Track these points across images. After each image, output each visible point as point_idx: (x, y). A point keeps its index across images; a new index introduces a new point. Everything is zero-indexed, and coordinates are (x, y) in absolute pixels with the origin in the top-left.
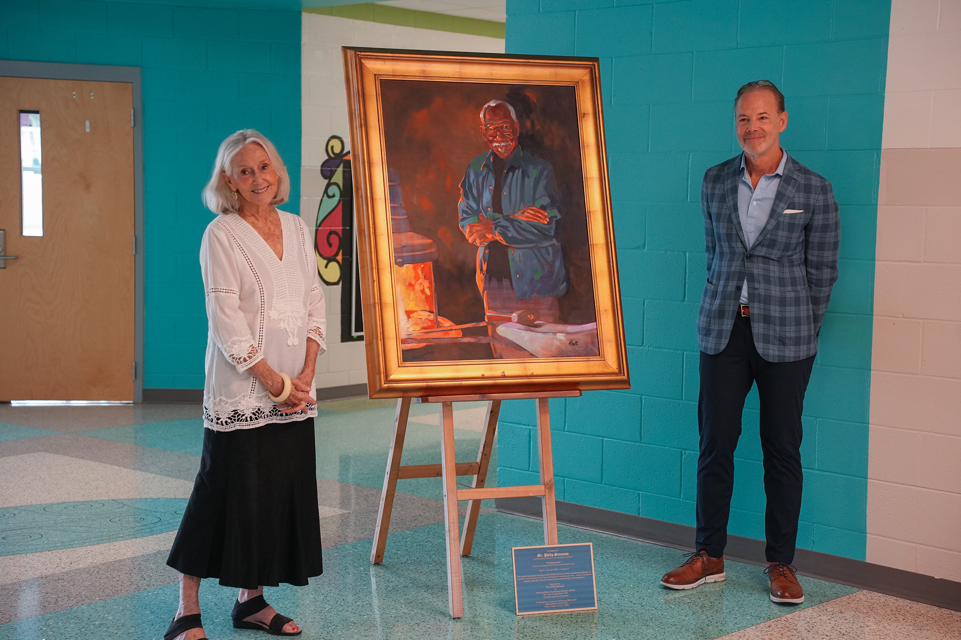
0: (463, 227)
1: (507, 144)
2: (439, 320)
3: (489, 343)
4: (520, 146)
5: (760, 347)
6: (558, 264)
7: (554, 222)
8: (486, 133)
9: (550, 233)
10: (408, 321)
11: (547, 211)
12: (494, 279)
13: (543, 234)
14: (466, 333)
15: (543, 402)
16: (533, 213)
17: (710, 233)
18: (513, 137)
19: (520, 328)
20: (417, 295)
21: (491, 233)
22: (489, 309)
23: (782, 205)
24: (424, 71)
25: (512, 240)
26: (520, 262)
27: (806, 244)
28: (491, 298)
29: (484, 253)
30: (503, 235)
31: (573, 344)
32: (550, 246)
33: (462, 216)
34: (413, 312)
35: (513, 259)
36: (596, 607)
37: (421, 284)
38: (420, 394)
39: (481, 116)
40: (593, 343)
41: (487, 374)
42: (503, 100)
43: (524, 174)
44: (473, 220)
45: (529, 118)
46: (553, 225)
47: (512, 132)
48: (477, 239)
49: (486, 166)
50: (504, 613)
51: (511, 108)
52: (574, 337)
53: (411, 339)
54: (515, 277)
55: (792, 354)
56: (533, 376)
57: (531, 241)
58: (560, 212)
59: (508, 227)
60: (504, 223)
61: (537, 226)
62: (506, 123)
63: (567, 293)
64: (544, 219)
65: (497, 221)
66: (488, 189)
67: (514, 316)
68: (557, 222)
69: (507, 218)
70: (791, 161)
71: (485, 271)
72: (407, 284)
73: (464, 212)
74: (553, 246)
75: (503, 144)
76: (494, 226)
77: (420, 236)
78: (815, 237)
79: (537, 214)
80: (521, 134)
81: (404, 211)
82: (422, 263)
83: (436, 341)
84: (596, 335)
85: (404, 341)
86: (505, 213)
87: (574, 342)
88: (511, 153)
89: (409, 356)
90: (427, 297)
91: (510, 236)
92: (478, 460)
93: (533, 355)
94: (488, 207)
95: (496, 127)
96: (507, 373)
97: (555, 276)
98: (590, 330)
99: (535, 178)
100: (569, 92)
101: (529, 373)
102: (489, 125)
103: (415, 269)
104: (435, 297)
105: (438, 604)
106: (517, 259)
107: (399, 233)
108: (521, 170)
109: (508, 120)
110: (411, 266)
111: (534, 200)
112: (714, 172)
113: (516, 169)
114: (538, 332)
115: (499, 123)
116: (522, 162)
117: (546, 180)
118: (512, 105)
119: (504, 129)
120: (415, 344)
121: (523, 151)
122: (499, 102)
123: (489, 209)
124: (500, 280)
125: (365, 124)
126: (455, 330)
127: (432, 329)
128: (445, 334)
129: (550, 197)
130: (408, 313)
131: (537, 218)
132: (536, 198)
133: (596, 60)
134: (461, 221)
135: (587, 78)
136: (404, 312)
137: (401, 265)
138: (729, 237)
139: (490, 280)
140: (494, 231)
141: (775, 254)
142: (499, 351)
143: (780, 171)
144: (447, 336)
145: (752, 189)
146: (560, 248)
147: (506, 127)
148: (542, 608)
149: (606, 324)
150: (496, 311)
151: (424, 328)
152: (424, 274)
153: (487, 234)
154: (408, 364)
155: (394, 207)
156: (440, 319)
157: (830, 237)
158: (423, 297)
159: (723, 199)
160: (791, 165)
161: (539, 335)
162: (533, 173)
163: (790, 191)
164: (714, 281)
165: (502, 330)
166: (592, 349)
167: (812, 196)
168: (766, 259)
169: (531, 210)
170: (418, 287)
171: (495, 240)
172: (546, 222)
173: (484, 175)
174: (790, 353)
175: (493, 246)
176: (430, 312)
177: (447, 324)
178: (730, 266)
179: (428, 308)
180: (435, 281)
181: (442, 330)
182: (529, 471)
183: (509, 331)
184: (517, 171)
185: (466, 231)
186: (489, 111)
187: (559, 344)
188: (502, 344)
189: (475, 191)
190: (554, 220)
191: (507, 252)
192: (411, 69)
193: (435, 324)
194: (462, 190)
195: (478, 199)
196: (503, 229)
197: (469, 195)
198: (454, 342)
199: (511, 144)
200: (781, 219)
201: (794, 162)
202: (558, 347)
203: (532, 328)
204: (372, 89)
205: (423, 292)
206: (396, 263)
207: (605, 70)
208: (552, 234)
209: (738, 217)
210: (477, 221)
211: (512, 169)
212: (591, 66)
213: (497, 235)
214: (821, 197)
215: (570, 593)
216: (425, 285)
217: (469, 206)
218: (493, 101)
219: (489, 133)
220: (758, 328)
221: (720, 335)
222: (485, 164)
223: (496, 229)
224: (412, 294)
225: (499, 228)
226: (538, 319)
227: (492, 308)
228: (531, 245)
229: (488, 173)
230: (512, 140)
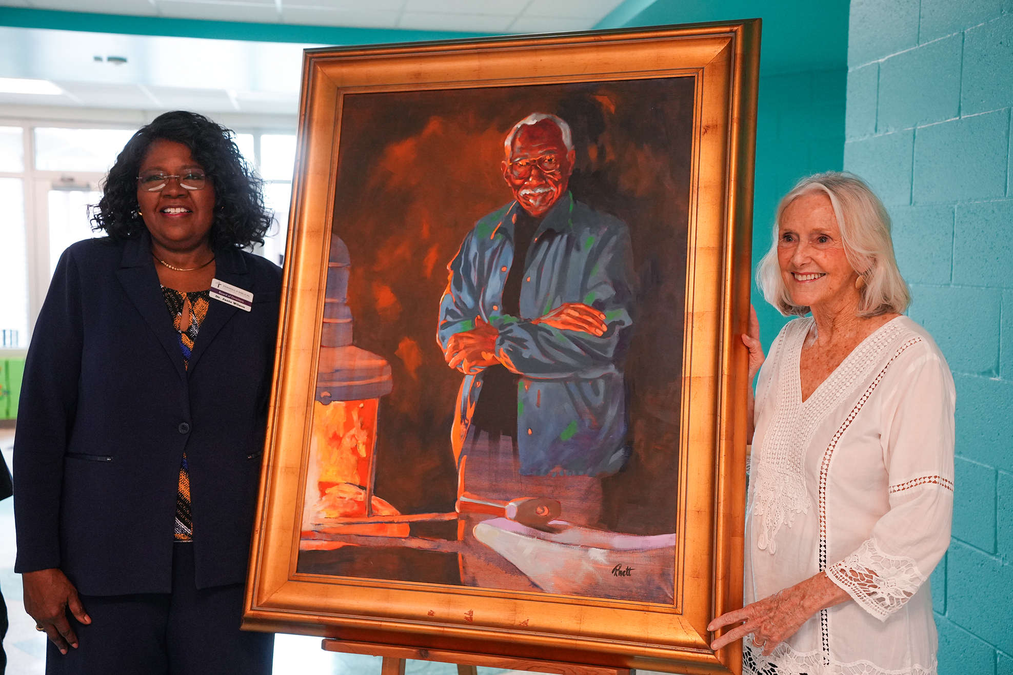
0: (443, 339)
1: (546, 190)
2: (373, 502)
3: (455, 555)
4: (571, 195)
6: (612, 412)
7: (616, 332)
8: (512, 173)
9: (606, 352)
10: (321, 499)
11: (607, 312)
12: (484, 435)
13: (591, 355)
14: (417, 530)
16: (576, 314)
18: (560, 177)
19: (519, 531)
20: (344, 456)
21: (493, 351)
22: (466, 488)
24: (418, 75)
25: (530, 365)
26: (538, 405)
29: (473, 388)
30: (515, 355)
31: (621, 573)
32: (601, 377)
33: (445, 319)
34: (332, 485)
35: (526, 401)
37: (353, 436)
38: (324, 633)
39: (508, 143)
40: (663, 575)
41: (436, 612)
42: (552, 113)
43: (572, 244)
44: (463, 326)
45: (595, 140)
46: (614, 339)
47: (560, 169)
48: (465, 360)
49: (502, 230)
52: (626, 559)
53: (318, 532)
54: (523, 432)
56: (525, 628)
57: (565, 368)
58: (631, 313)
59: (526, 341)
60: (519, 333)
61: (583, 339)
62: (550, 152)
63: (623, 469)
64: (597, 327)
65: (506, 330)
66: (498, 272)
67: (512, 507)
68: (623, 334)
71: (470, 420)
72: (331, 436)
73: (449, 312)
74: (608, 378)
75: (539, 191)
76: (500, 338)
77: (366, 353)
79: (585, 317)
80: (576, 172)
81: (347, 310)
82: (362, 400)
83: (361, 541)
84: (673, 560)
85: (305, 535)
86: (523, 314)
87: (623, 569)
88: (551, 207)
90: (360, 461)
91: (527, 357)
93: (532, 587)
94: (494, 304)
95: (531, 161)
96: (477, 616)
97: (603, 436)
98: (662, 549)
99: (591, 251)
100: (682, 89)
101: (519, 619)
102: (518, 159)
103: (348, 410)
104: (373, 462)
106: (533, 400)
107: (334, 347)
108: (566, 236)
109: (555, 148)
110: (343, 404)
111: (584, 290)
113: (557, 234)
114: (552, 542)
115: (538, 154)
116: (570, 221)
117: (611, 256)
118: (566, 119)
119: (546, 165)
120: (326, 542)
121: (575, 202)
122: (544, 117)
123: (495, 308)
124: (494, 438)
126: (398, 523)
127: (358, 517)
128: (379, 530)
129: (616, 285)
130: (323, 487)
131: (584, 325)
132: (588, 287)
134: (441, 329)
135: (720, 59)
136: (317, 483)
137: (326, 402)
139: (476, 435)
140: (497, 347)
142: (471, 570)
144: (382, 534)
146: (622, 382)
147: (550, 160)
150: (478, 495)
151: (345, 515)
152: (361, 419)
153: (484, 355)
155: (332, 303)
156: (375, 501)
158: (353, 459)
161: (555, 548)
162: (589, 240)
165: (484, 531)
166: (659, 588)
169: (575, 309)
170: (347, 442)
171: (495, 363)
172: (601, 333)
173: (495, 246)
175: (493, 375)
176: (360, 487)
177: (386, 510)
179: (357, 481)
180: (378, 434)
181: (375, 521)
183: (499, 534)
184: (558, 238)
185: (447, 347)
186: (522, 134)
187: (591, 569)
188: (479, 557)
189: (474, 276)
190: (618, 328)
191: (517, 386)
193: (365, 509)
194: (451, 273)
195: (477, 291)
196: (513, 344)
197: (463, 282)
198: (393, 545)
199: (555, 190)
202: (589, 576)
203: (542, 534)
205: (354, 450)
206: (318, 398)
208: (610, 354)
210: (470, 328)
211: (550, 235)
212: (729, 35)
213: (502, 356)
216: (359, 441)
217: (459, 303)
218: (534, 115)
219: (516, 173)
222: (499, 228)
223: (502, 343)
224: (336, 453)
225: (507, 343)
226: (557, 514)
227: (470, 489)
228: (564, 376)
229: (503, 244)
230: (556, 184)
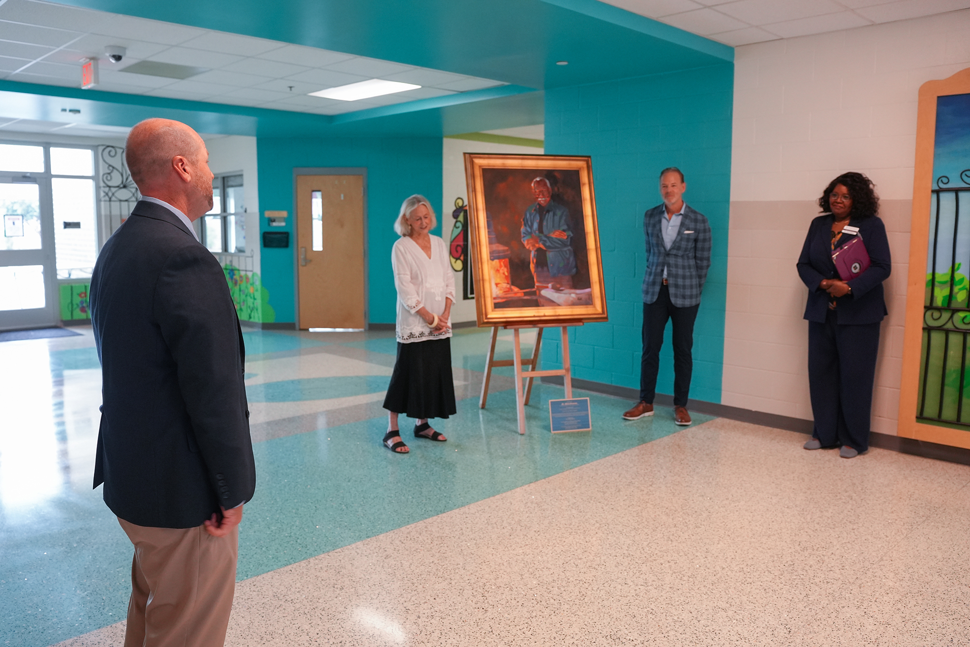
0: (524, 241)
1: (545, 199)
4: (552, 200)
5: (673, 300)
6: (572, 259)
7: (569, 238)
10: (497, 288)
11: (566, 232)
12: (539, 267)
13: (564, 244)
14: (526, 294)
15: (565, 328)
16: (559, 233)
17: (648, 243)
18: (548, 195)
19: (553, 292)
20: (501, 275)
23: (683, 229)
24: (503, 164)
25: (549, 247)
26: (552, 258)
27: (695, 248)
28: (538, 276)
29: (535, 254)
30: (544, 245)
31: (580, 299)
32: (567, 250)
33: (523, 235)
34: (499, 284)
35: (549, 257)
36: (590, 429)
37: (503, 269)
38: (502, 325)
39: (532, 185)
40: (589, 299)
41: (536, 315)
42: (544, 177)
43: (554, 214)
44: (529, 237)
46: (569, 240)
47: (548, 193)
48: (531, 247)
49: (535, 210)
50: (545, 432)
51: (547, 182)
52: (580, 296)
53: (498, 297)
54: (550, 265)
55: (689, 303)
56: (559, 315)
57: (558, 248)
58: (573, 233)
59: (546, 241)
60: (545, 239)
61: (561, 240)
62: (545, 188)
63: (576, 273)
64: (564, 237)
65: (541, 238)
66: (536, 222)
67: (550, 285)
68: (571, 238)
69: (546, 236)
70: (687, 207)
71: (535, 263)
72: (496, 270)
73: (524, 233)
74: (569, 250)
75: (543, 199)
76: (539, 240)
77: (502, 245)
78: (699, 245)
79: (561, 234)
80: (553, 194)
81: (494, 233)
82: (504, 259)
83: (510, 299)
84: (591, 294)
85: (495, 298)
86: (545, 233)
88: (548, 204)
89: (497, 306)
90: (506, 276)
91: (547, 245)
92: (532, 357)
93: (559, 305)
94: (536, 231)
95: (540, 191)
96: (546, 314)
97: (570, 265)
98: (588, 292)
99: (560, 216)
100: (576, 173)
101: (557, 314)
102: (536, 190)
103: (500, 262)
104: (510, 276)
105: (513, 427)
107: (492, 244)
108: (553, 212)
110: (498, 260)
111: (559, 226)
112: (649, 213)
113: (550, 211)
115: (542, 189)
116: (553, 208)
117: (565, 217)
118: (548, 179)
119: (544, 192)
120: (500, 300)
121: (554, 203)
122: (541, 178)
124: (542, 268)
125: (474, 190)
126: (520, 292)
127: (509, 292)
129: (568, 225)
130: (497, 284)
131: (561, 236)
132: (561, 225)
133: (589, 157)
134: (523, 238)
135: (585, 166)
136: (495, 284)
137: (493, 260)
138: (658, 245)
139: (537, 267)
140: (539, 243)
141: (680, 253)
142: (542, 303)
143: (682, 212)
144: (516, 296)
145: (669, 221)
146: (573, 251)
148: (564, 429)
149: (596, 289)
150: (540, 283)
151: (505, 292)
152: (504, 264)
153: (536, 245)
154: (496, 309)
155: (489, 231)
156: (513, 287)
157: (707, 245)
158: (504, 276)
159: (654, 226)
160: (687, 209)
161: (562, 295)
162: (559, 213)
163: (687, 222)
164: (650, 267)
165: (544, 292)
166: (589, 302)
167: (698, 224)
168: (676, 256)
170: (501, 271)
171: (540, 247)
172: (566, 238)
173: (534, 214)
174: (687, 303)
175: (539, 250)
176: (508, 283)
177: (516, 289)
178: (658, 259)
179: (506, 282)
180: (510, 268)
181: (513, 292)
182: (557, 362)
183: (548, 293)
184: (551, 213)
185: (525, 243)
186: (536, 183)
187: (572, 299)
188: (544, 299)
189: (529, 223)
191: (546, 253)
192: (497, 163)
193: (510, 290)
194: (523, 222)
195: (531, 227)
196: (544, 242)
197: (527, 225)
198: (520, 299)
199: (548, 199)
200: (683, 236)
201: (689, 208)
202: (572, 301)
204: (478, 173)
205: (504, 274)
206: (491, 259)
207: (594, 162)
208: (569, 243)
209: (662, 235)
210: (531, 238)
211: (548, 211)
212: (587, 160)
213: (541, 245)
214: (702, 225)
215: (578, 422)
216: (505, 271)
217: (527, 231)
218: (539, 178)
219: (536, 194)
220: (672, 290)
221: (653, 294)
224: (498, 275)
225: (542, 242)
226: (562, 287)
227: (538, 282)
228: (557, 250)
229: (536, 214)
230: (548, 197)
